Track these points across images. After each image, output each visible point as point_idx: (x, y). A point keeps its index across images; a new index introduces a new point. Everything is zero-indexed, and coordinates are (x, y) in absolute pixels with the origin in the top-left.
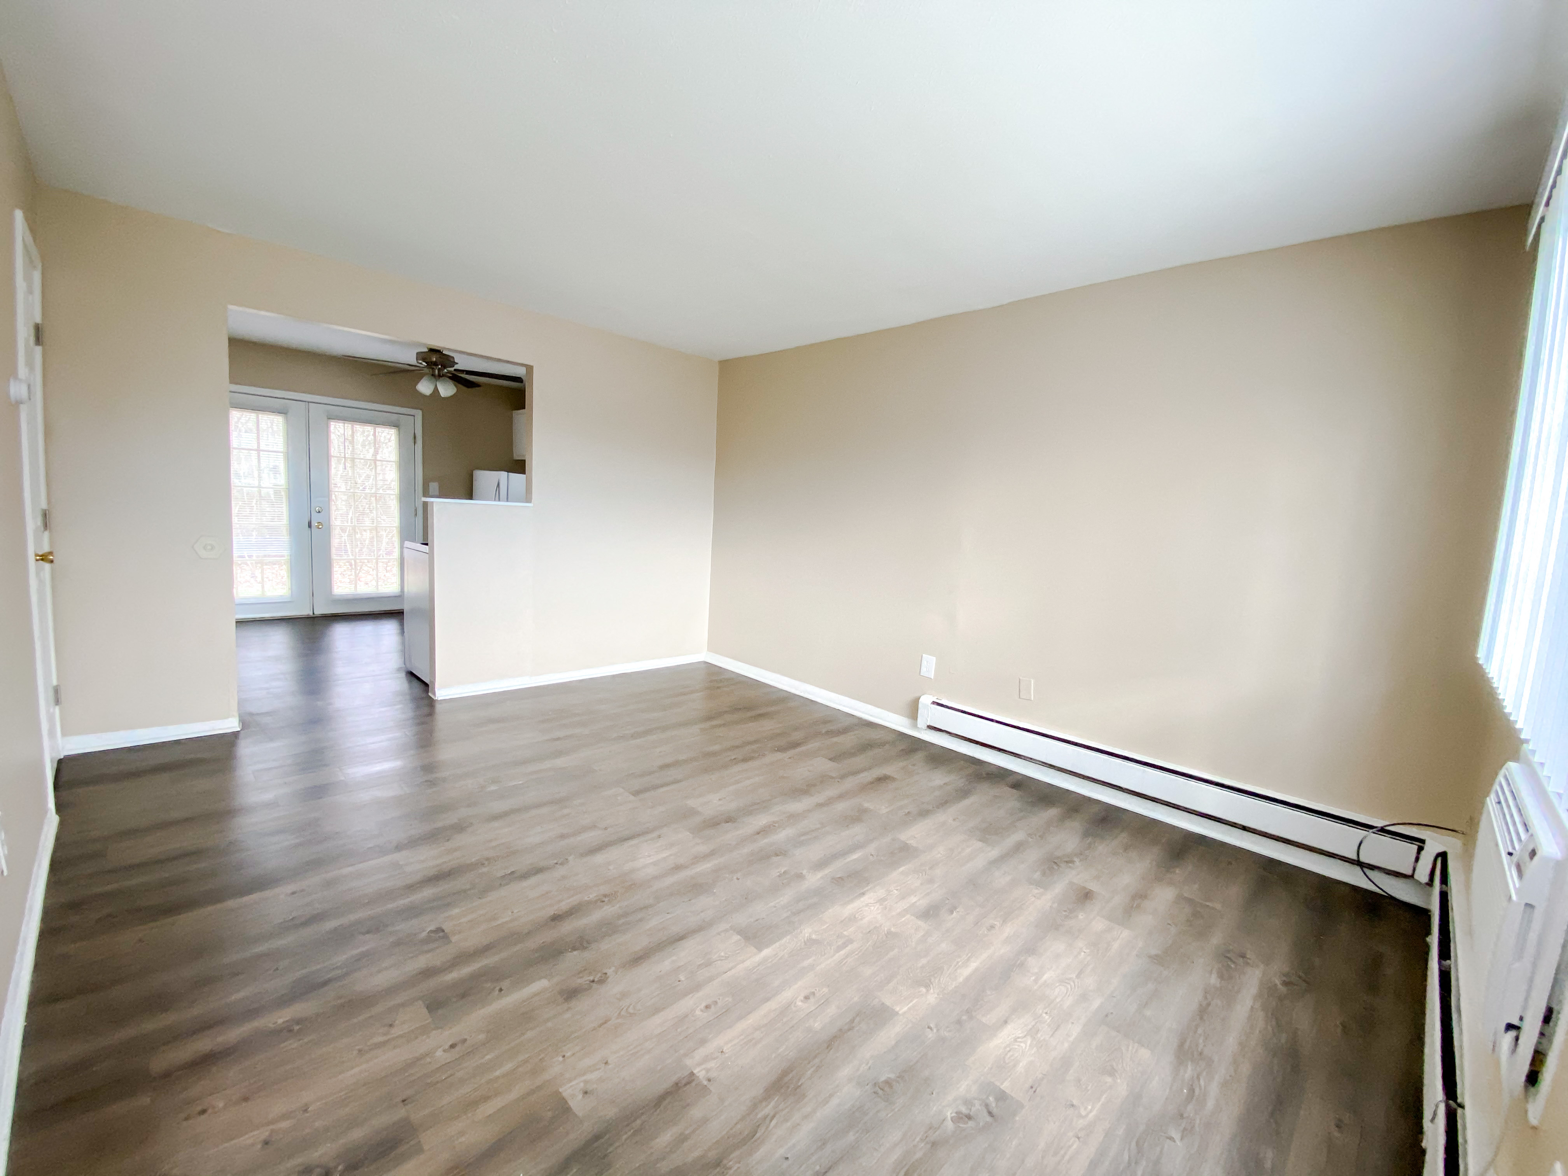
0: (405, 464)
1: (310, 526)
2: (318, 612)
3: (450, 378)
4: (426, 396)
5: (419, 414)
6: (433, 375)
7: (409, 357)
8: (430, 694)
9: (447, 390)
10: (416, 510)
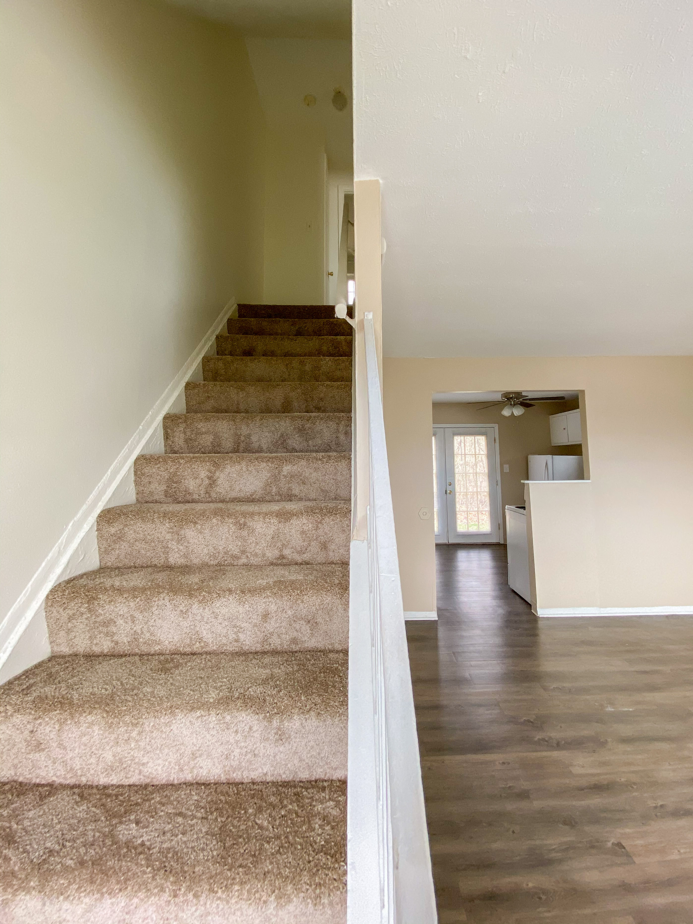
0: (490, 456)
1: (446, 493)
2: (452, 541)
3: (519, 404)
4: (506, 417)
5: (496, 426)
6: (511, 405)
7: (498, 397)
8: (532, 611)
9: (518, 411)
10: (497, 482)
